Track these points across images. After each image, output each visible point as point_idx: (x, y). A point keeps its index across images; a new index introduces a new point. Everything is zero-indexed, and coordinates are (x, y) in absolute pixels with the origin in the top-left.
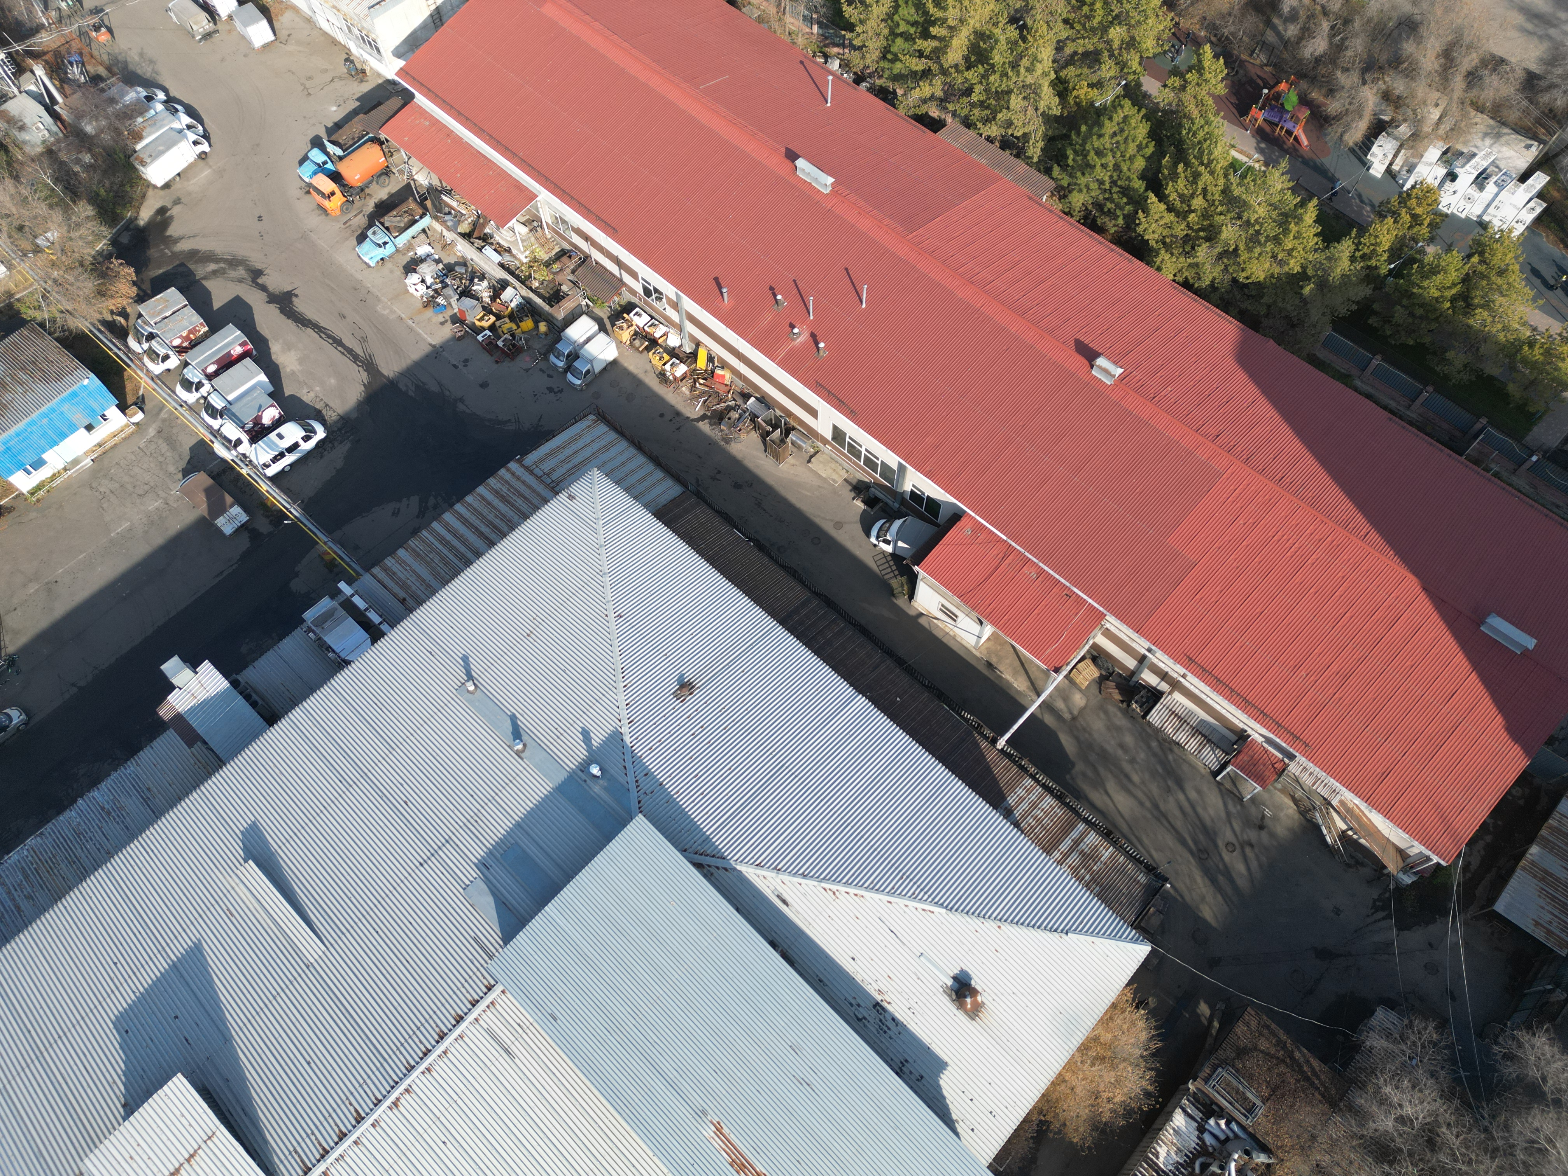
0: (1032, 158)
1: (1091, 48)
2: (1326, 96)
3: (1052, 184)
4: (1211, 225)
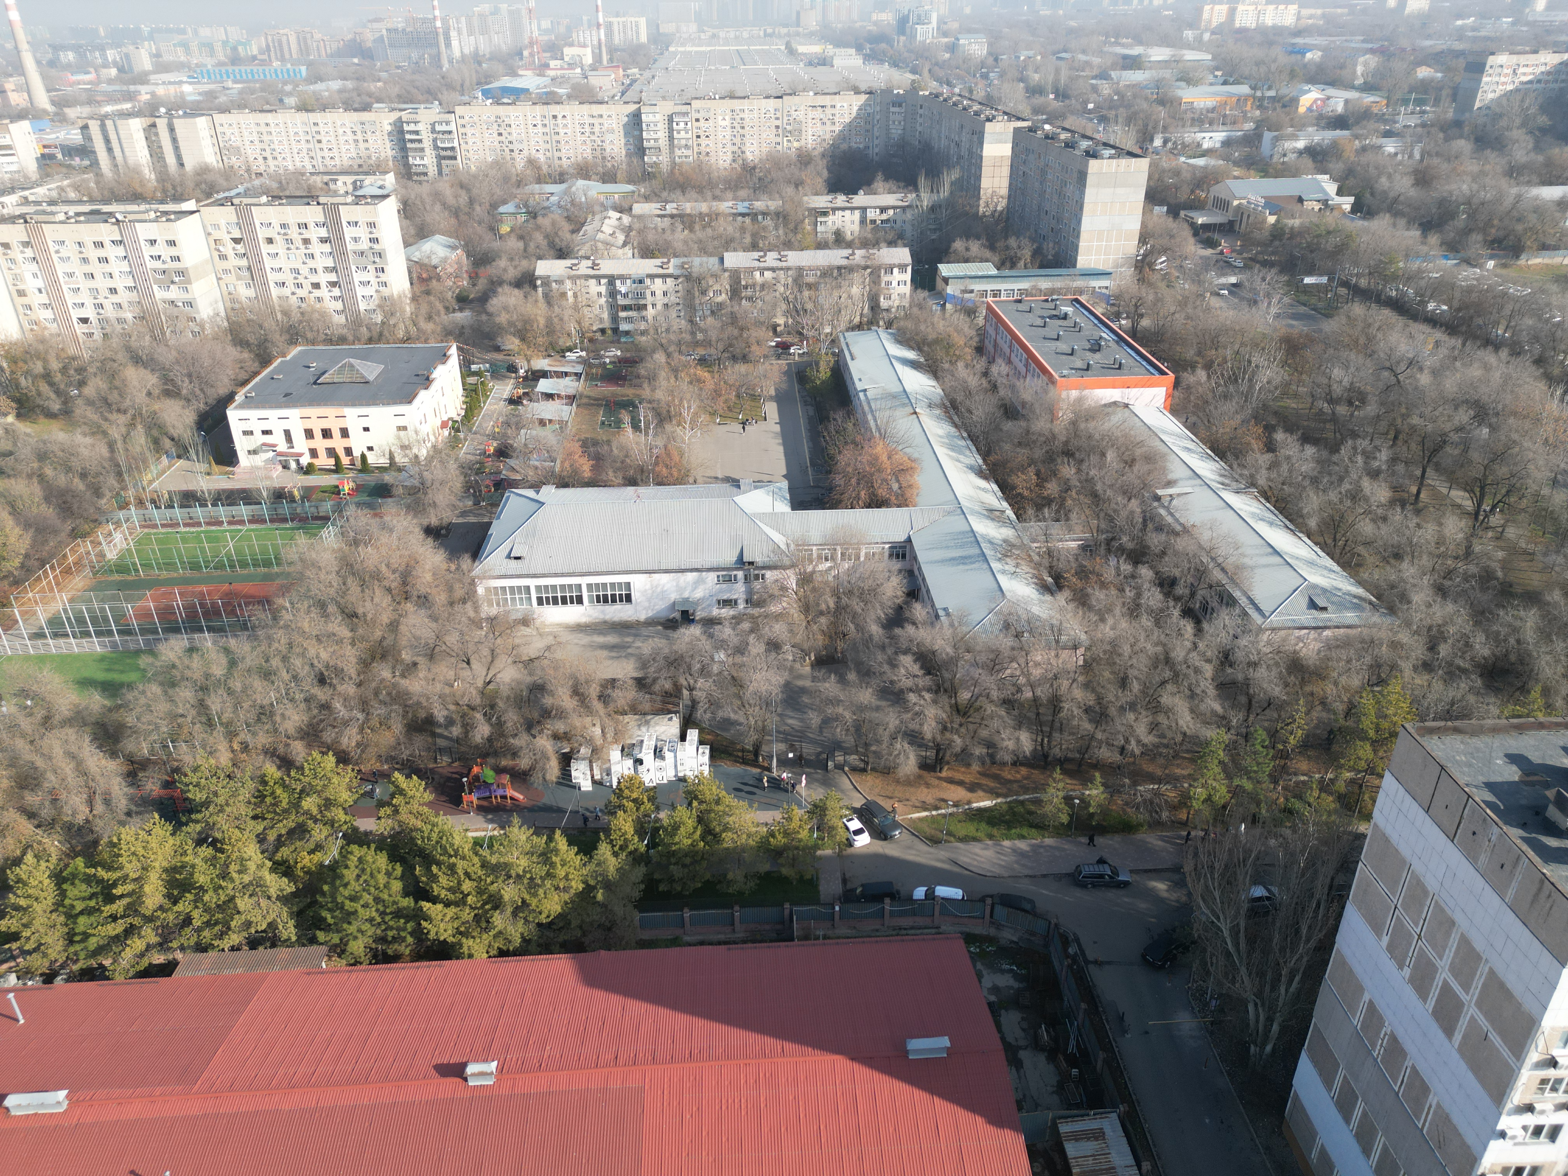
0: (289, 939)
1: (293, 825)
2: (513, 759)
3: (324, 949)
4: (490, 896)
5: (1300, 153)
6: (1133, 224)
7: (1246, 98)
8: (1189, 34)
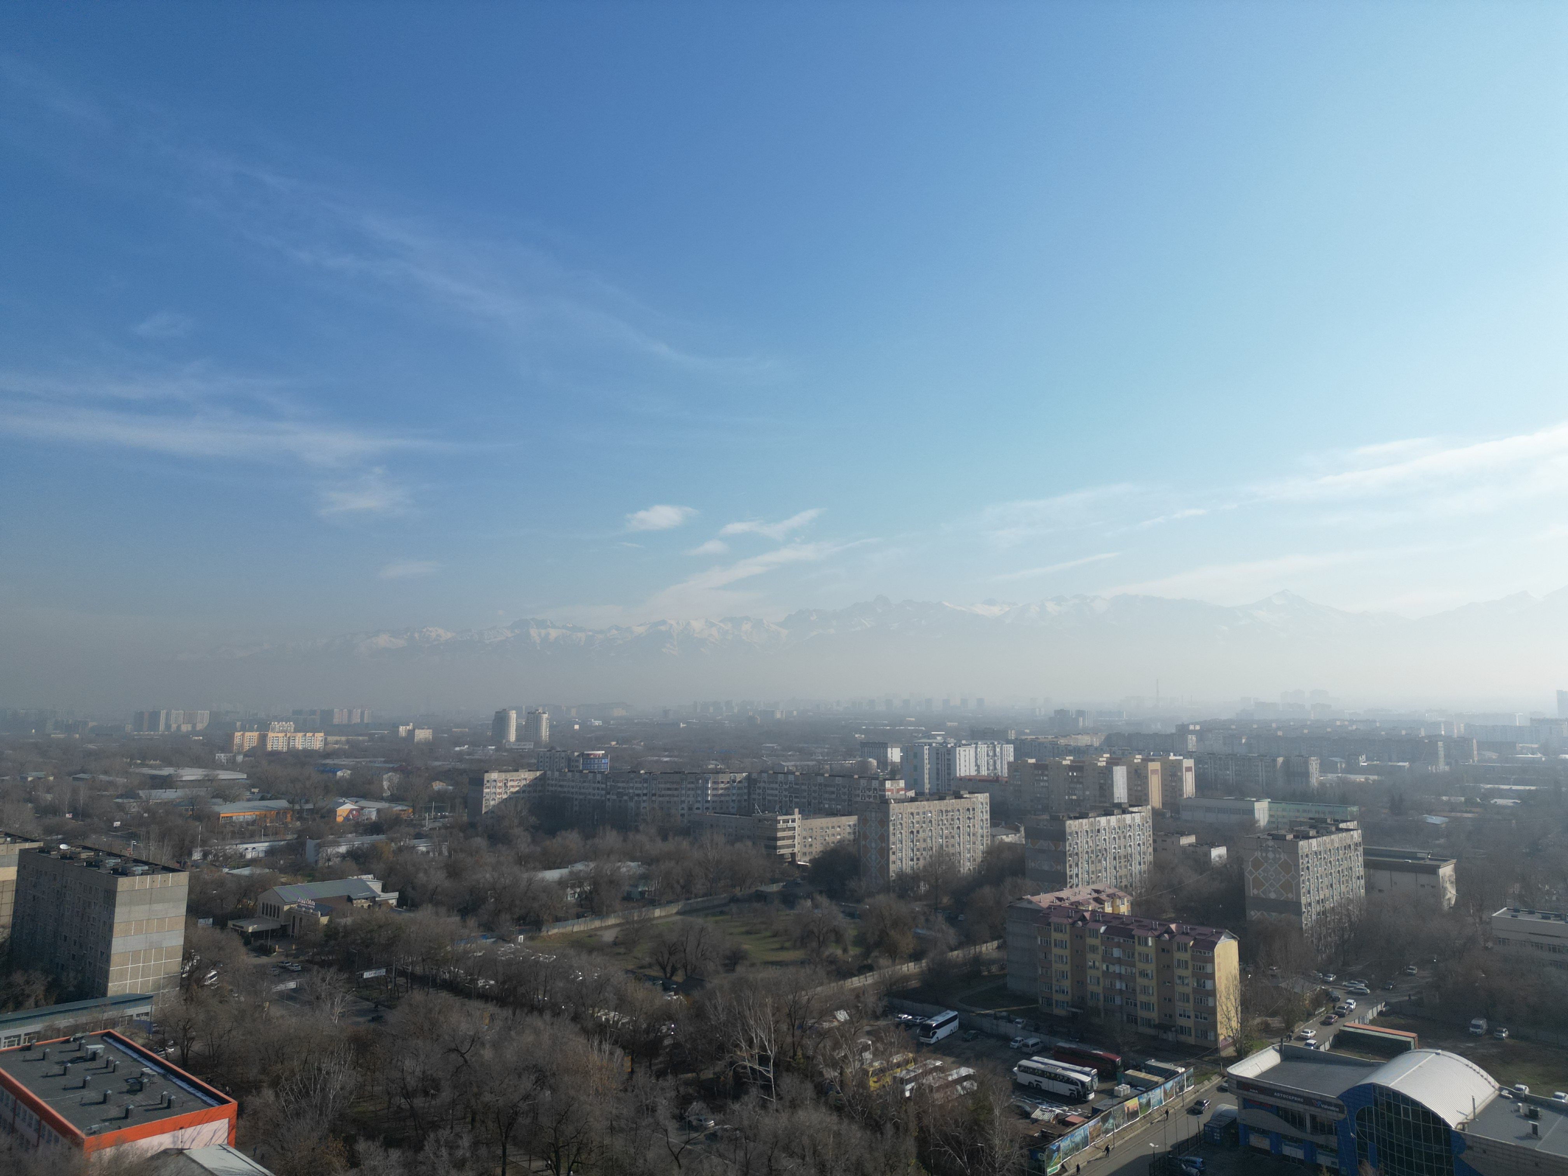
5: (343, 857)
6: (176, 940)
7: (285, 811)
8: (222, 757)
